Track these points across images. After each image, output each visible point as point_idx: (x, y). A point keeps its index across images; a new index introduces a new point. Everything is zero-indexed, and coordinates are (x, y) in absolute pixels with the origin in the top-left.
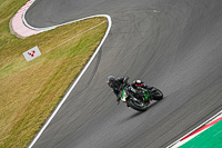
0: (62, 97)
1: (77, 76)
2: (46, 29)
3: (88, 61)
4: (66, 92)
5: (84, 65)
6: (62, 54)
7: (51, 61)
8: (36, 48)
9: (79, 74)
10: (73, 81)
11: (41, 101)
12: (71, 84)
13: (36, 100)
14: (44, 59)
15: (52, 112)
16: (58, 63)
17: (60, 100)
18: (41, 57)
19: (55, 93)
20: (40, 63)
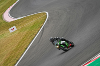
0: (26, 48)
1: (33, 39)
3: (38, 32)
4: (28, 46)
5: (36, 34)
6: (26, 29)
7: (21, 33)
9: (34, 38)
10: (31, 41)
11: (17, 50)
12: (30, 43)
13: (15, 50)
14: (18, 32)
15: (22, 55)
16: (25, 33)
19: (23, 47)
20: (16, 33)
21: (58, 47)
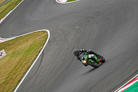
0: (20, 81)
1: (29, 68)
2: (9, 39)
4: (22, 78)
5: (33, 61)
6: (19, 54)
7: (13, 59)
8: (3, 51)
9: (30, 66)
10: (27, 71)
11: (7, 84)
12: (25, 73)
13: (3, 83)
14: (8, 58)
16: (17, 60)
17: (19, 83)
18: (6, 56)
19: (15, 79)
20: (6, 60)
21: (85, 62)
